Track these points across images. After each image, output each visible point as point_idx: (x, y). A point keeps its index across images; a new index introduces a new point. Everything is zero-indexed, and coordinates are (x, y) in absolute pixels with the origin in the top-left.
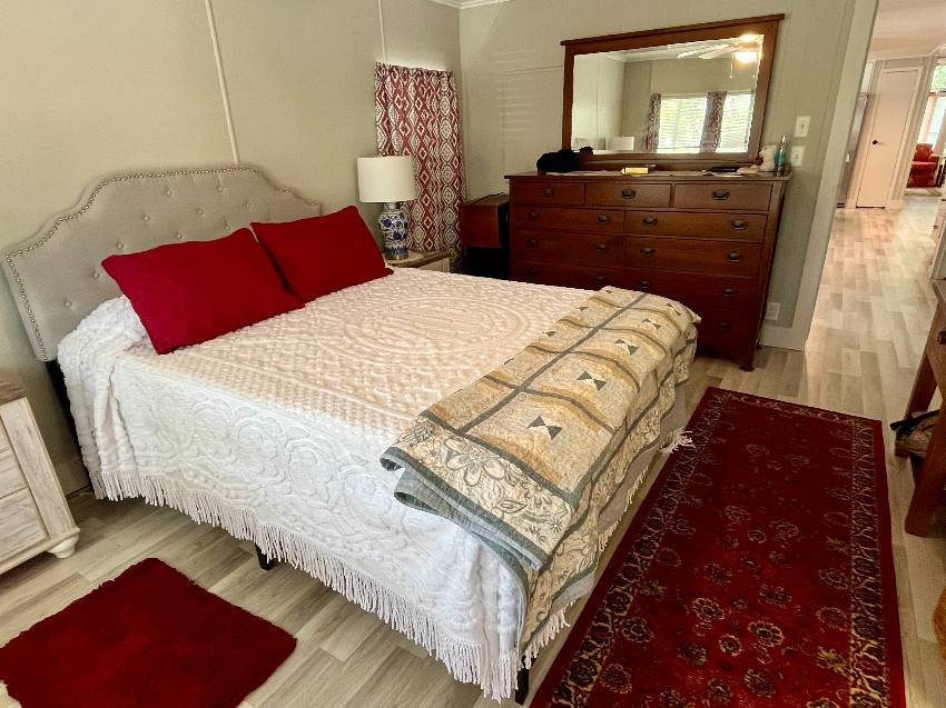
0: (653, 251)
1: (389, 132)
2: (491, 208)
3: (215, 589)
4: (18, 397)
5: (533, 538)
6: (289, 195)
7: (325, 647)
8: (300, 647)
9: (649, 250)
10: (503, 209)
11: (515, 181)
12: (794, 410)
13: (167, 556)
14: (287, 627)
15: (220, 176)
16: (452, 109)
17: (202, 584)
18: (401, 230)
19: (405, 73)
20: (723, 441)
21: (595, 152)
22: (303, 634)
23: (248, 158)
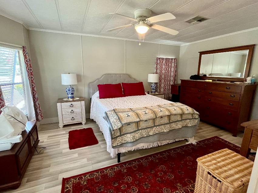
0: (211, 100)
1: (157, 70)
2: (177, 86)
3: (95, 134)
4: (83, 101)
5: (113, 127)
6: (133, 79)
7: (101, 145)
8: (98, 144)
9: (209, 99)
10: (179, 87)
11: (182, 81)
12: (237, 148)
13: (93, 129)
14: (99, 141)
15: (121, 75)
16: (174, 65)
17: (94, 133)
18: (154, 88)
19: (163, 59)
20: (205, 146)
21: (207, 76)
22: (100, 143)
23: (128, 73)
